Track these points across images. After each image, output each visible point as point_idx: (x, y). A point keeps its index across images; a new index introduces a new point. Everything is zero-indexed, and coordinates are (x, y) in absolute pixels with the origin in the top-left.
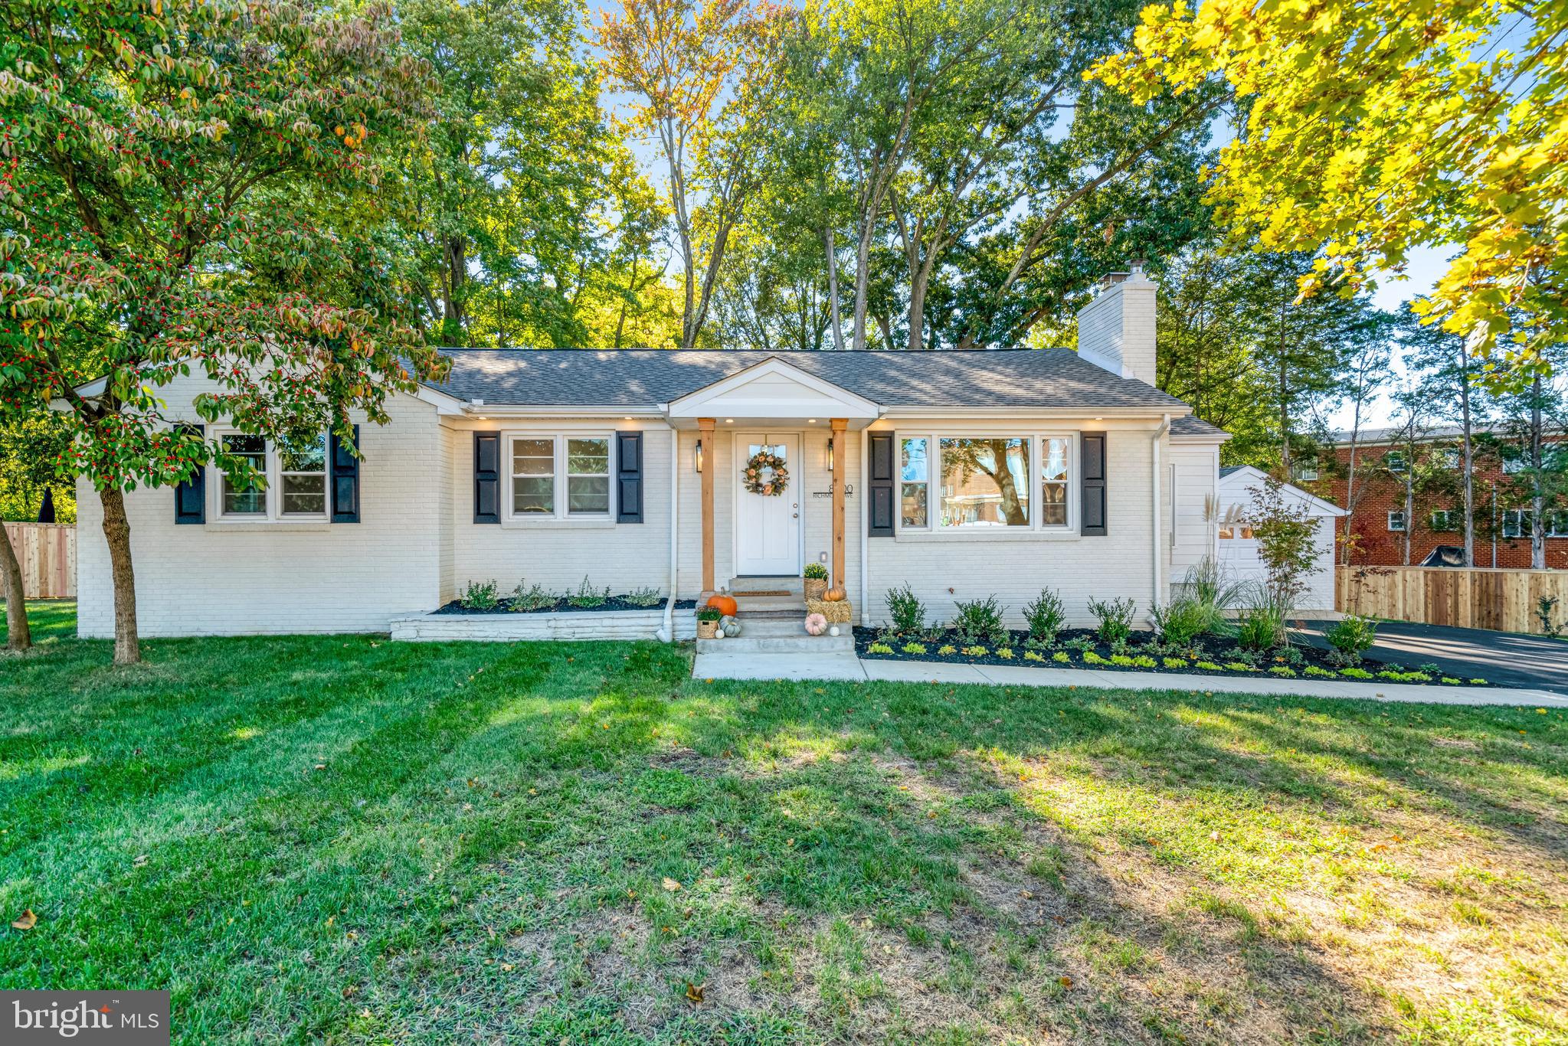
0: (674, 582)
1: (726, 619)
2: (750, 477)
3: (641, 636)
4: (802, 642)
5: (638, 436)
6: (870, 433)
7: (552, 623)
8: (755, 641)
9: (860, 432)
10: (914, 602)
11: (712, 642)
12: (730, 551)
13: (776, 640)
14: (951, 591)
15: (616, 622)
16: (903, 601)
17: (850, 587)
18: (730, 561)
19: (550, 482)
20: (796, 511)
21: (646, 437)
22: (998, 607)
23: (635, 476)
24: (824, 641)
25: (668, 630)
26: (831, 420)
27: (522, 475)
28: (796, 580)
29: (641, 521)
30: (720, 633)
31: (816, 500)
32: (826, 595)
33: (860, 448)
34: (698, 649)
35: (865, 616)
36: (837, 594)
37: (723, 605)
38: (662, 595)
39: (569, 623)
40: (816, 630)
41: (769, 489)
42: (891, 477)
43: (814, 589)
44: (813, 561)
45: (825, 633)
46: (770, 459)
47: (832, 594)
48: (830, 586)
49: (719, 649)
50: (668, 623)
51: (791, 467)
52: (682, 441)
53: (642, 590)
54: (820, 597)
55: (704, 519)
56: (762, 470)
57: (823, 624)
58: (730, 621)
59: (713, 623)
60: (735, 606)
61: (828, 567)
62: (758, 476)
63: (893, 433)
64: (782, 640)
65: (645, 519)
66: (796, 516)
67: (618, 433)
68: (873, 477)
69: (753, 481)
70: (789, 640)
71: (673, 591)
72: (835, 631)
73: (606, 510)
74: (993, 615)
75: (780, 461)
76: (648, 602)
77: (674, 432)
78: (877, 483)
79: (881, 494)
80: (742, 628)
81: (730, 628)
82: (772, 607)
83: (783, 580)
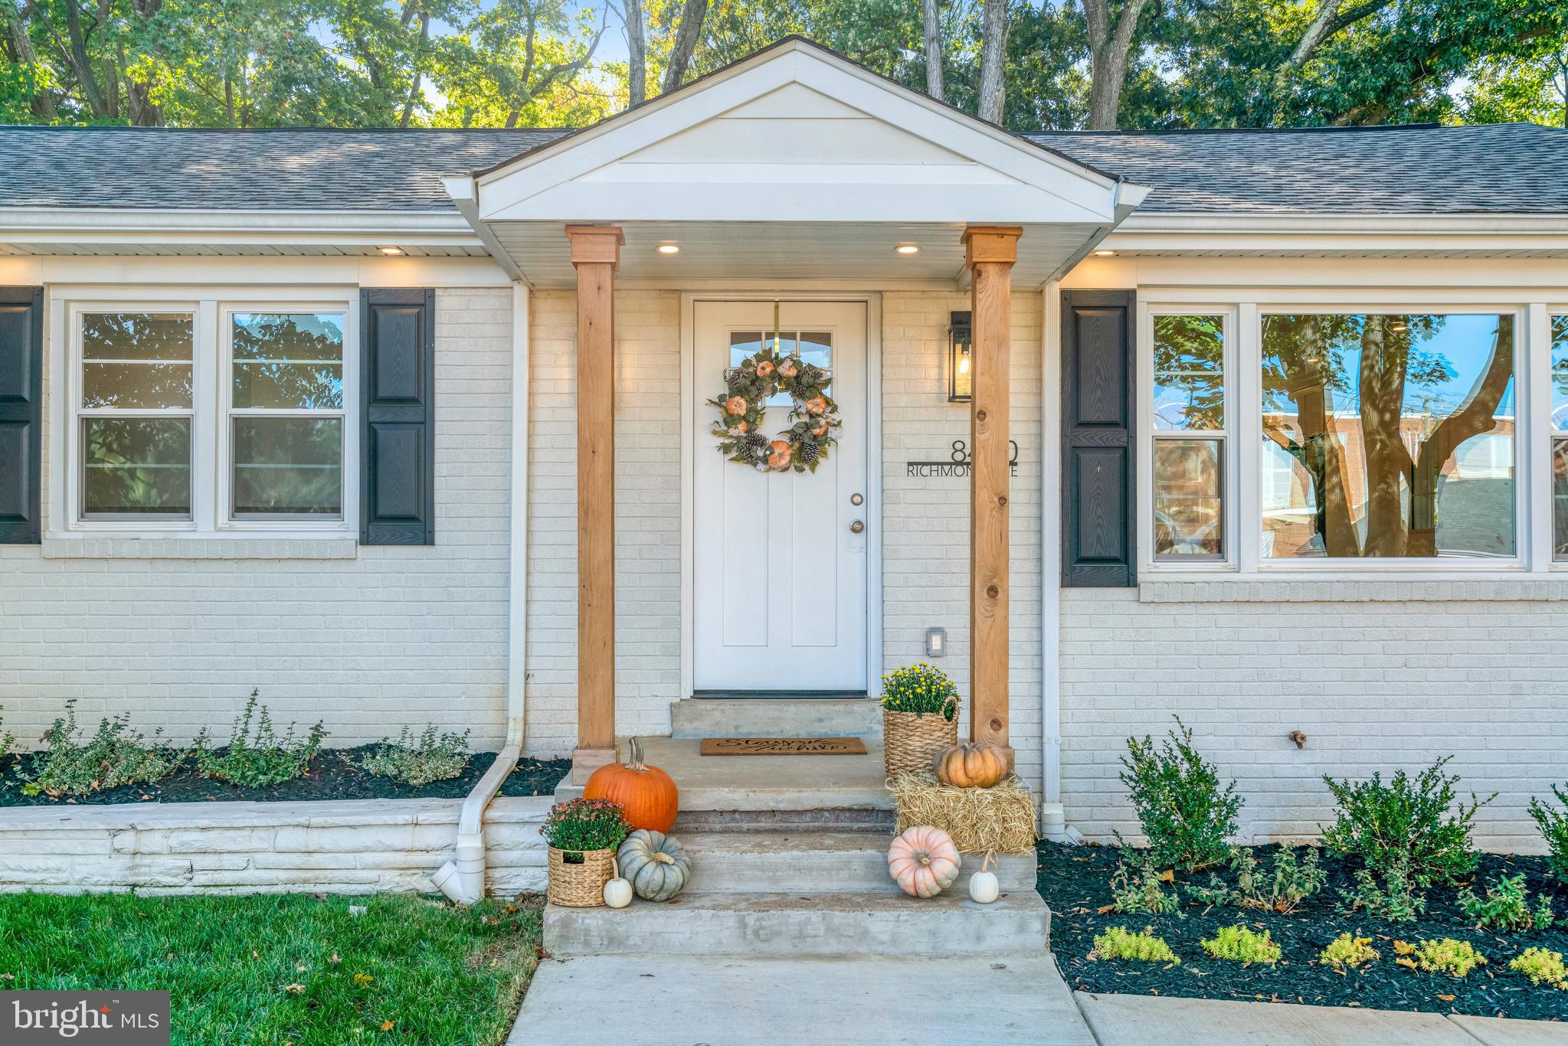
0: (516, 710)
1: (638, 845)
2: (730, 419)
3: (393, 883)
4: (882, 923)
5: (423, 302)
6: (1066, 296)
7: (127, 840)
8: (729, 918)
9: (1040, 293)
10: (1204, 777)
11: (594, 920)
12: (674, 622)
13: (797, 916)
14: (1298, 740)
15: (316, 839)
16: (1171, 775)
17: (1018, 730)
18: (674, 651)
19: (182, 430)
20: (858, 513)
21: (444, 304)
22: (1461, 796)
23: (410, 414)
24: (949, 921)
25: (472, 866)
26: (970, 233)
27: (107, 411)
28: (858, 707)
29: (426, 538)
30: (619, 891)
31: (916, 482)
32: (956, 768)
33: (1039, 340)
34: (549, 938)
35: (1054, 811)
36: (987, 764)
37: (632, 796)
38: (476, 746)
39: (175, 840)
40: (926, 881)
41: (784, 454)
42: (1125, 420)
43: (915, 743)
44: (908, 659)
45: (952, 894)
46: (787, 370)
47: (975, 764)
48: (963, 733)
49: (614, 942)
50: (470, 843)
51: (845, 390)
52: (544, 318)
53: (418, 731)
54: (937, 772)
55: (585, 530)
56: (768, 401)
57: (946, 866)
58: (655, 849)
59: (596, 859)
60: (673, 795)
61: (955, 673)
62: (753, 416)
63: (1129, 296)
64: (815, 916)
65: (439, 537)
66: (858, 528)
67: (366, 293)
68: (1074, 420)
69: (740, 430)
70: (838, 917)
71: (515, 736)
72: (985, 885)
73: (335, 509)
74: (1444, 819)
75: (817, 375)
76: (430, 770)
77: (520, 293)
78: (1085, 437)
79: (1098, 468)
80: (692, 868)
81: (651, 875)
82: (787, 798)
83: (823, 708)
